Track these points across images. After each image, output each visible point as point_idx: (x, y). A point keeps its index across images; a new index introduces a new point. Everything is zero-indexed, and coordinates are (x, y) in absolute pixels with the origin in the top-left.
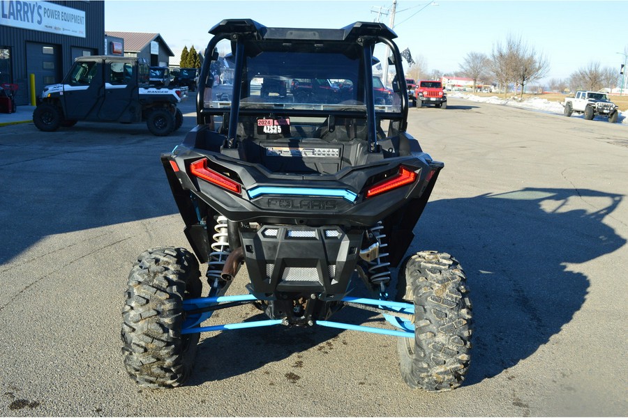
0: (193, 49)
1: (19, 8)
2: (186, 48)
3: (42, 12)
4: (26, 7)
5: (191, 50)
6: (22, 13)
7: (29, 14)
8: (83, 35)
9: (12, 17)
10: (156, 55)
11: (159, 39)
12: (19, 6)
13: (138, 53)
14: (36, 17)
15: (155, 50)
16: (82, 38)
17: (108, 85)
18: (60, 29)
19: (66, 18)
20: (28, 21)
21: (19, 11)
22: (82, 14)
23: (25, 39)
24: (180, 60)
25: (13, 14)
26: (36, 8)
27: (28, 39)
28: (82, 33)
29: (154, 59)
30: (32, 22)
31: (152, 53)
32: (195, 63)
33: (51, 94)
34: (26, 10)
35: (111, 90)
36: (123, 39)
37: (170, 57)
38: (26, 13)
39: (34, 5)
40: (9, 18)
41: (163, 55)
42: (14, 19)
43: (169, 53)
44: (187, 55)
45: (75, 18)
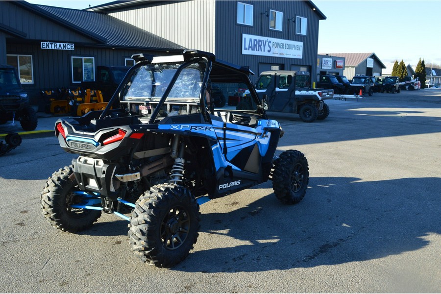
0: (402, 63)
1: (255, 44)
2: (397, 62)
3: (271, 45)
4: (260, 43)
5: (401, 63)
6: (257, 46)
7: (262, 47)
8: (301, 57)
9: (250, 49)
10: (371, 68)
11: (374, 57)
12: (256, 42)
13: (356, 67)
14: (267, 48)
15: (371, 64)
16: (299, 59)
17: (277, 89)
18: (283, 54)
19: (288, 47)
20: (261, 51)
21: (255, 45)
22: (301, 44)
23: (259, 62)
24: (392, 71)
25: (251, 47)
26: (267, 43)
27: (261, 62)
28: (300, 56)
29: (369, 71)
30: (264, 51)
31: (367, 66)
32: (403, 73)
33: (246, 95)
34: (260, 44)
35: (279, 92)
36: (344, 58)
37: (383, 69)
38: (260, 46)
39: (266, 41)
40: (249, 50)
41: (377, 67)
42: (252, 50)
43: (382, 66)
44: (398, 67)
45: (296, 47)
